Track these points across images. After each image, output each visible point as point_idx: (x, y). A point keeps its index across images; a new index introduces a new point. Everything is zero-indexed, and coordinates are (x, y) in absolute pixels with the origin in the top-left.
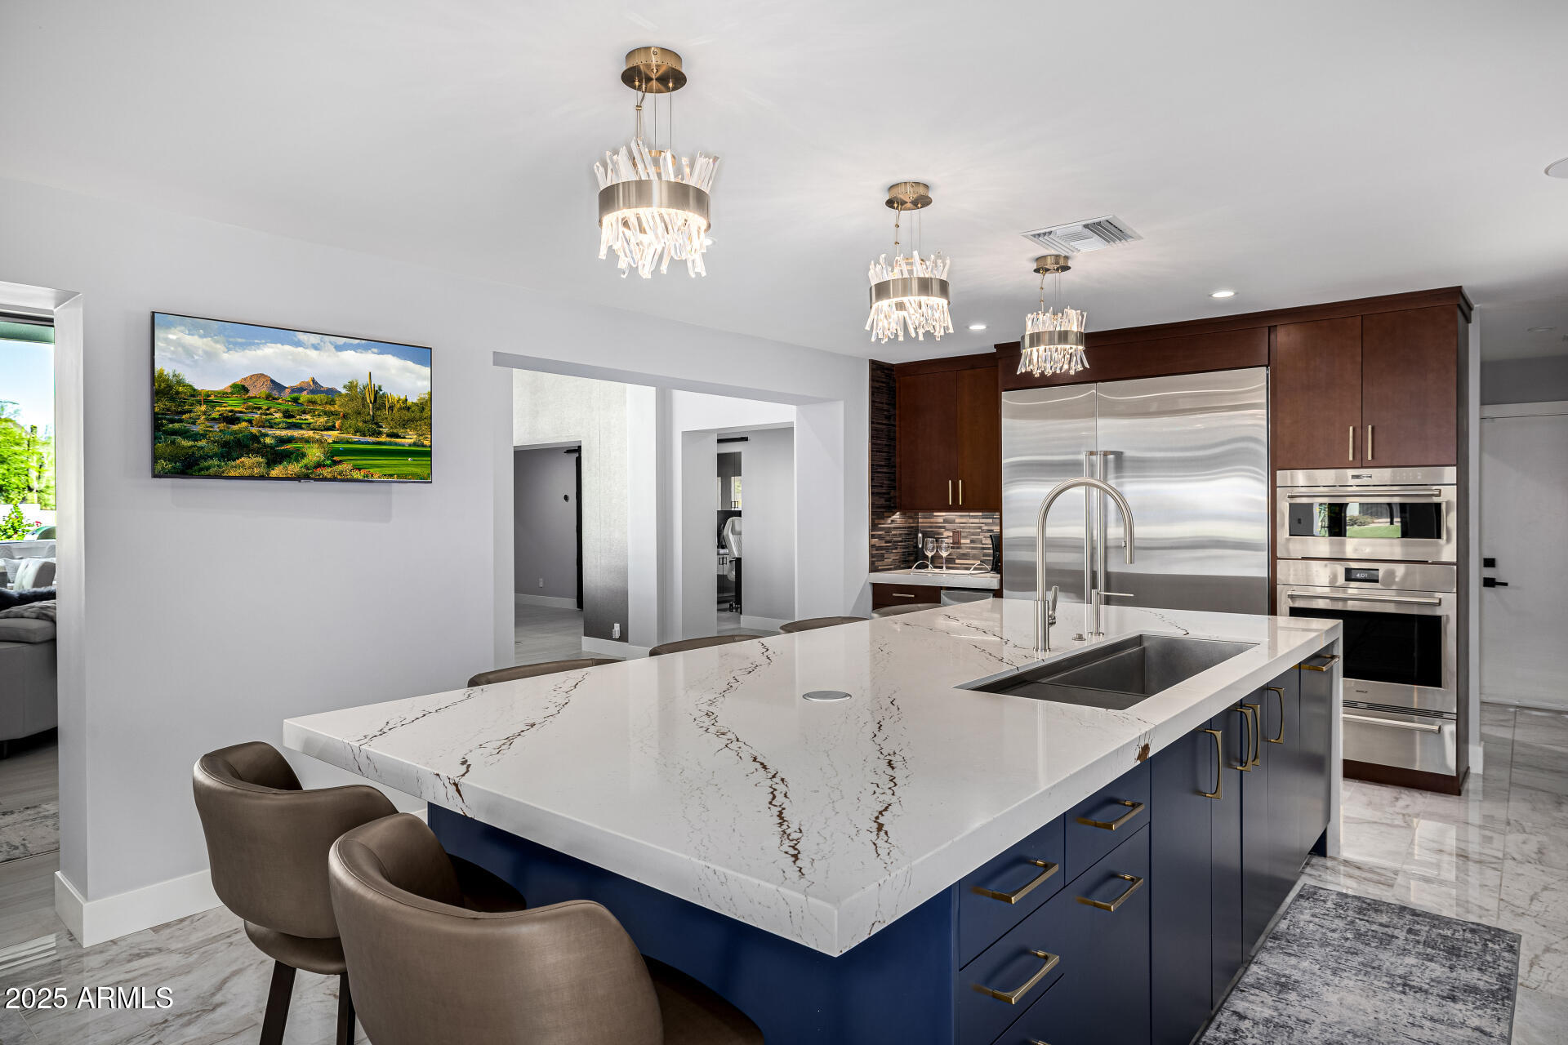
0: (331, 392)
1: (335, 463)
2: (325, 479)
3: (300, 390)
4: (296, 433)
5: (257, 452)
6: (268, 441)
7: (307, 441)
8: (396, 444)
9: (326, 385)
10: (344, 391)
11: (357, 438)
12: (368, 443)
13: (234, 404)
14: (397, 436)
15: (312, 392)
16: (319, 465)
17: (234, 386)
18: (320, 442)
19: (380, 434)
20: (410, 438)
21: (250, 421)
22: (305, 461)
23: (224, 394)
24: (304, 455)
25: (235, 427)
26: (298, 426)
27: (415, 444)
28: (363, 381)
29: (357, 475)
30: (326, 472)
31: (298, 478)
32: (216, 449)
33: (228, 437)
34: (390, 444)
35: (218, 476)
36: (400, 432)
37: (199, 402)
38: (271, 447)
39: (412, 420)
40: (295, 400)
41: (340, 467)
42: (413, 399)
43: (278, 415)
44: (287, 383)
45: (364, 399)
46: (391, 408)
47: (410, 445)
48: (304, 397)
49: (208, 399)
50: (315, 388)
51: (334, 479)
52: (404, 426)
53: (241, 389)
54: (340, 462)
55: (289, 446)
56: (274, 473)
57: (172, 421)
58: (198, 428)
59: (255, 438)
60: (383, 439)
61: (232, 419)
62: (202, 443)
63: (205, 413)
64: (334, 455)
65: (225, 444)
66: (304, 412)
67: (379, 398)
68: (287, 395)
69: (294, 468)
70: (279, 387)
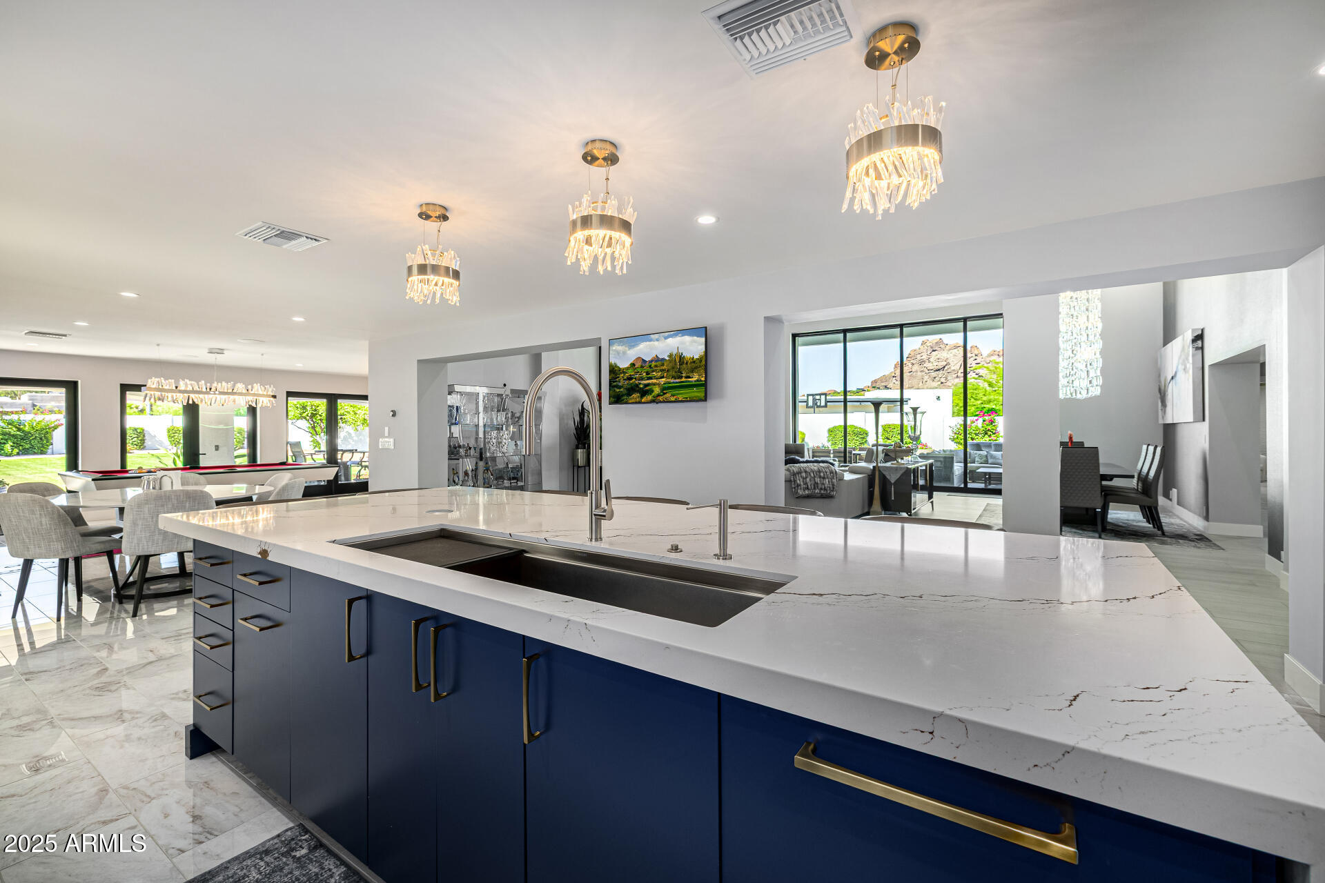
0: (663, 359)
1: (664, 394)
2: (661, 402)
3: (651, 361)
4: (650, 381)
5: (638, 392)
6: (641, 386)
7: (654, 384)
8: (689, 381)
9: (661, 357)
10: (667, 358)
11: (672, 380)
12: (677, 383)
13: (631, 372)
14: (689, 377)
15: (656, 361)
16: (659, 395)
17: (631, 364)
18: (659, 384)
19: (682, 377)
20: (695, 377)
21: (635, 378)
22: (653, 394)
23: (628, 368)
24: (653, 391)
25: (631, 382)
26: (651, 378)
27: (697, 381)
28: (675, 352)
29: (673, 399)
30: (661, 398)
31: (652, 401)
32: (626, 392)
33: (629, 386)
34: (686, 382)
35: (626, 403)
36: (691, 375)
37: (621, 373)
38: (642, 389)
39: (696, 368)
40: (650, 366)
41: (665, 396)
42: (696, 357)
43: (645, 374)
44: (647, 359)
45: (675, 360)
46: (687, 363)
47: (695, 381)
48: (653, 364)
49: (623, 371)
50: (657, 359)
51: (664, 402)
52: (692, 372)
53: (633, 365)
54: (666, 393)
55: (648, 388)
56: (643, 400)
57: (614, 382)
58: (620, 384)
59: (637, 386)
60: (683, 379)
61: (630, 378)
62: (622, 390)
63: (623, 377)
64: (664, 390)
65: (628, 389)
66: (653, 371)
67: (681, 358)
68: (647, 365)
69: (650, 397)
70: (644, 361)
